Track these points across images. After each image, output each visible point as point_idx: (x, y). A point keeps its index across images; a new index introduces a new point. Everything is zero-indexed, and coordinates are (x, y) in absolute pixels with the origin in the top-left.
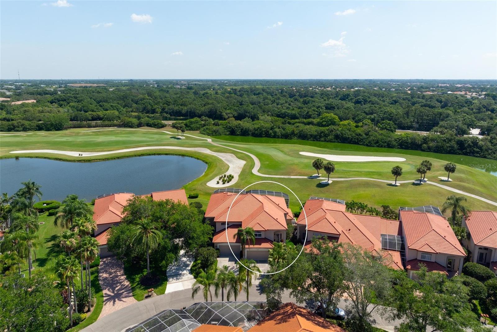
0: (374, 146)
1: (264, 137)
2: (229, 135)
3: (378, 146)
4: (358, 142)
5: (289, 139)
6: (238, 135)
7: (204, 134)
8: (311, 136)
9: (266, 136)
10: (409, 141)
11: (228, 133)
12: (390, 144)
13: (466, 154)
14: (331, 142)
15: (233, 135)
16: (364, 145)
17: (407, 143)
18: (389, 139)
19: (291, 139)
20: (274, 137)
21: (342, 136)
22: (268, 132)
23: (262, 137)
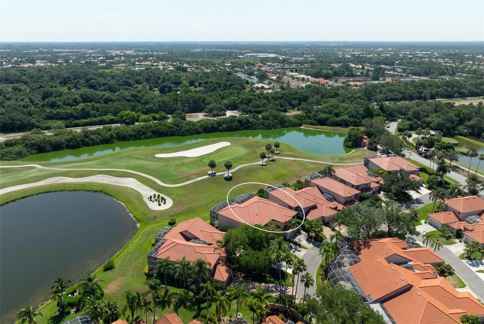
0: (187, 135)
1: (82, 147)
2: (37, 153)
3: (190, 134)
4: (173, 134)
5: (111, 143)
6: (49, 151)
7: (8, 160)
8: (130, 136)
9: (83, 146)
10: (210, 126)
11: (34, 152)
12: (198, 131)
13: (245, 129)
14: (151, 138)
15: (43, 152)
16: (179, 135)
17: (208, 128)
18: (195, 127)
19: (113, 143)
20: (93, 144)
21: (158, 132)
22: (84, 140)
23: (80, 147)
